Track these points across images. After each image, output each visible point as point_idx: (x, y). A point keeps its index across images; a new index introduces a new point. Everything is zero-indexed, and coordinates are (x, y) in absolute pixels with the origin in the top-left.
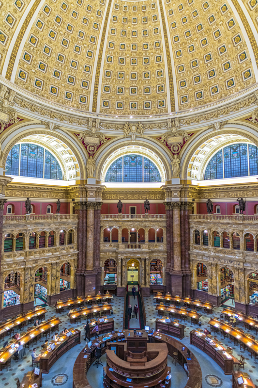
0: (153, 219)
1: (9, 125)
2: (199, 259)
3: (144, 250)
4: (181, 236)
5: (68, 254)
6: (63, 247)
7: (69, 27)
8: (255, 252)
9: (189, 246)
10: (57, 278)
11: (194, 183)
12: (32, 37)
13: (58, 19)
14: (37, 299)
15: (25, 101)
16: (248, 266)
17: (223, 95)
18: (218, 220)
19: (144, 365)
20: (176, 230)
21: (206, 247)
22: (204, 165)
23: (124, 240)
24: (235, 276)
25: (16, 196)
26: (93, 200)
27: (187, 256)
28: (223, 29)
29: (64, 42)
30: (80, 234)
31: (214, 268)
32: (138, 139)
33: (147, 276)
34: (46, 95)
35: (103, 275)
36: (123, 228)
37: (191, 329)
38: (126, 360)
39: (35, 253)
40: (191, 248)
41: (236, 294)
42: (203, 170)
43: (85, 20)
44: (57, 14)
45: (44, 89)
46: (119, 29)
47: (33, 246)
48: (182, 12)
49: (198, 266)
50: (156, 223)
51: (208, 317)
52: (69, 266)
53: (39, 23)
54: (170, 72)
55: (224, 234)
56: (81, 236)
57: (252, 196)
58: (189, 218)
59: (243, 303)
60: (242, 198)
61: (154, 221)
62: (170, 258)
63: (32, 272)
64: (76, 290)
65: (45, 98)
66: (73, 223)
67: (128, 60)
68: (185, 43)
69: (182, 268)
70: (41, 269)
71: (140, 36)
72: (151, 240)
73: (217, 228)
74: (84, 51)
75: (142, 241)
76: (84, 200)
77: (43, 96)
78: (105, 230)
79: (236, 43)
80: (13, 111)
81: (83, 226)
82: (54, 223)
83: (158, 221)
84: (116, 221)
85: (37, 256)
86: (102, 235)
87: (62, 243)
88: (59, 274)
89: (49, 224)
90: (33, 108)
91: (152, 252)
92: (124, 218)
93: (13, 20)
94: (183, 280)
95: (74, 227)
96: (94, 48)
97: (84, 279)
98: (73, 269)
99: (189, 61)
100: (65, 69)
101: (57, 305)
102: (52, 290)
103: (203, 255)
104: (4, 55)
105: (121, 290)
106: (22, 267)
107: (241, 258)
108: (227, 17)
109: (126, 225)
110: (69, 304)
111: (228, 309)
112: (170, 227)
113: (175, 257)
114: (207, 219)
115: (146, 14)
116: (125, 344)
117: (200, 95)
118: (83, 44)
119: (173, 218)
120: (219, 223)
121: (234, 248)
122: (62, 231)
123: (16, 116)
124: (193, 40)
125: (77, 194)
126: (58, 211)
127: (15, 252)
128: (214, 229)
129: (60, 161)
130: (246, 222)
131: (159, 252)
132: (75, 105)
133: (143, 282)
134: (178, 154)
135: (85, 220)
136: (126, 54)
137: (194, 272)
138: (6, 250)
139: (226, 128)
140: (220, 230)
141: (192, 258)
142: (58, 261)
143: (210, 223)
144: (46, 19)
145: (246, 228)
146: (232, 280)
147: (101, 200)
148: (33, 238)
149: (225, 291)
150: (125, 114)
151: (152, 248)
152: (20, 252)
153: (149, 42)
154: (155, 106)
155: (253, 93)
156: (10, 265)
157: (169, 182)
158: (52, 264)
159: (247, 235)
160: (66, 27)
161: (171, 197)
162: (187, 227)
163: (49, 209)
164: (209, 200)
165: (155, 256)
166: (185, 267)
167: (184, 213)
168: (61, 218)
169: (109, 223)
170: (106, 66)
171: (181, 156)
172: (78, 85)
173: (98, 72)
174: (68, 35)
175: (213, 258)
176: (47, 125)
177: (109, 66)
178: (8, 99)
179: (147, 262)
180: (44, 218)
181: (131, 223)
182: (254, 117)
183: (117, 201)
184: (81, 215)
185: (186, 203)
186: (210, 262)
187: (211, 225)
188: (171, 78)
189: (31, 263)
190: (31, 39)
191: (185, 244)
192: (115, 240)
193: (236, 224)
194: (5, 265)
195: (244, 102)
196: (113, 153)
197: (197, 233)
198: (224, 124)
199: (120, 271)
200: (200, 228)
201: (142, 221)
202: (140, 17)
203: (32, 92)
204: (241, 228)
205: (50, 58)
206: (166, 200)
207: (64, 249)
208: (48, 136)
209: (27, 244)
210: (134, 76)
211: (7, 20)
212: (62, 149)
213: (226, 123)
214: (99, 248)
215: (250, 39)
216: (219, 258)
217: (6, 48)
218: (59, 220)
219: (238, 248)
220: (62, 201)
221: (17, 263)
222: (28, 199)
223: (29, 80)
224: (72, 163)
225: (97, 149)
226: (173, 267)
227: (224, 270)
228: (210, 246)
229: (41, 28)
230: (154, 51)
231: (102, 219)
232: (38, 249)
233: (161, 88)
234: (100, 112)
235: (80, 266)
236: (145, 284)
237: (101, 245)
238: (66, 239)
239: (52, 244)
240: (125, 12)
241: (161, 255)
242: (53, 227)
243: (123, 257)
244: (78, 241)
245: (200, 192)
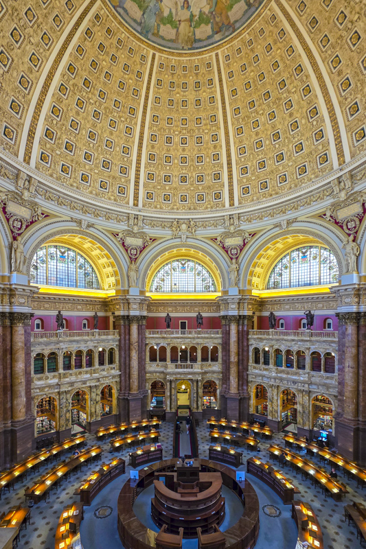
0: (207, 335)
1: (32, 223)
2: (259, 380)
3: (196, 370)
4: (239, 355)
5: (109, 375)
6: (102, 367)
7: (102, 94)
8: (322, 372)
9: (248, 366)
10: (97, 403)
11: (255, 293)
12: (54, 106)
13: (86, 83)
14: (75, 426)
15: (50, 192)
16: (313, 388)
17: (293, 186)
18: (282, 337)
19: (196, 496)
20: (233, 348)
21: (266, 367)
22: (267, 272)
23: (174, 360)
24: (299, 399)
25: (46, 309)
26: (137, 313)
27: (246, 377)
28: (296, 97)
29: (96, 114)
30: (123, 353)
31: (276, 390)
32: (189, 240)
33: (200, 400)
34: (75, 184)
35: (150, 398)
36: (172, 345)
37: (249, 457)
38: (176, 492)
39: (71, 375)
40: (249, 368)
41: (299, 419)
42: (265, 277)
43: (122, 84)
44: (85, 75)
45: (73, 176)
46: (165, 97)
47: (67, 367)
48: (244, 74)
49: (257, 388)
50: (211, 339)
51: (268, 444)
52: (110, 389)
53: (62, 88)
54: (229, 156)
55: (288, 352)
56: (123, 355)
57: (321, 309)
58: (248, 334)
59: (306, 428)
60: (310, 312)
61: (207, 338)
62: (225, 379)
63: (68, 396)
64: (119, 415)
65: (75, 188)
66: (113, 340)
67: (177, 139)
68: (248, 117)
69: (238, 390)
70: (78, 392)
71: (191, 107)
72: (204, 359)
73: (280, 346)
74: (122, 126)
75: (194, 360)
76: (126, 313)
77: (72, 185)
78: (152, 348)
79: (312, 118)
80: (36, 204)
81: (125, 344)
82: (91, 340)
83: (212, 338)
84: (163, 338)
85: (73, 378)
86: (148, 354)
87: (101, 363)
88: (99, 398)
89: (86, 341)
90: (60, 200)
91: (206, 373)
92: (173, 333)
93: (28, 82)
94: (240, 403)
95: (114, 345)
96: (133, 122)
97: (128, 403)
98: (114, 392)
99: (252, 140)
100: (98, 150)
101: (98, 431)
102: (91, 415)
103: (263, 376)
104: (19, 131)
105: (170, 415)
106: (56, 390)
107: (306, 379)
108: (302, 81)
109: (176, 343)
110: (112, 431)
111: (290, 435)
112: (226, 344)
113: (231, 378)
114: (268, 335)
115: (200, 77)
116: (175, 474)
117: (264, 186)
118: (120, 117)
119: (229, 334)
120: (283, 340)
121: (299, 367)
122: (101, 349)
123: (39, 212)
124: (258, 113)
125: (118, 307)
126: (95, 327)
127: (47, 374)
128: (276, 347)
129: (96, 267)
130: (314, 338)
131: (214, 372)
132: (112, 198)
133: (195, 406)
134: (237, 258)
135: (127, 337)
136: (174, 131)
137: (253, 395)
138: (36, 372)
139: (295, 226)
140: (283, 348)
141: (250, 379)
142: (97, 384)
143: (272, 339)
144: (71, 83)
145: (313, 345)
146: (295, 403)
147: (145, 313)
148: (68, 356)
149: (287, 416)
150: (173, 209)
151: (205, 369)
152: (53, 374)
153: (203, 115)
154: (210, 198)
155: (330, 183)
156: (41, 389)
157: (225, 292)
158: (90, 387)
159: (314, 353)
160: (97, 93)
161: (227, 309)
162: (245, 344)
163: (85, 324)
164: (272, 313)
165: (209, 377)
166: (243, 389)
167: (242, 328)
168: (99, 335)
169: (155, 339)
170: (150, 147)
171: (240, 261)
172: (115, 171)
173: (139, 155)
174: (100, 105)
175: (275, 379)
176: (79, 222)
177: (153, 147)
178: (28, 190)
179: (200, 384)
180: (79, 335)
181: (181, 339)
182: (328, 214)
183: (164, 315)
184: (123, 331)
185: (244, 317)
186: (271, 383)
187: (273, 342)
188: (229, 163)
189: (67, 386)
190: (54, 110)
191: (242, 364)
192: (163, 359)
193: (302, 341)
194: (36, 388)
195: (318, 195)
196: (159, 257)
197: (257, 351)
198: (293, 222)
199: (169, 394)
200: (261, 346)
201: (194, 338)
202: (191, 80)
203: (57, 180)
204: (308, 345)
205: (79, 136)
206: (222, 313)
207: (104, 370)
208: (80, 236)
209: (61, 364)
210: (184, 160)
211: (20, 82)
212: (98, 252)
213: (295, 220)
214: (145, 368)
215: (329, 113)
216: (281, 379)
217: (22, 121)
218: (97, 337)
219: (304, 367)
220: (100, 314)
221: (50, 386)
222: (59, 312)
223: (53, 164)
224: (110, 269)
225: (141, 252)
226: (229, 389)
227: (286, 392)
228: (271, 366)
229: (65, 95)
230: (209, 127)
231: (147, 335)
232: (74, 371)
233: (217, 176)
234: (143, 206)
235: (123, 389)
236: (197, 408)
237: (147, 365)
238: (106, 358)
239: (90, 364)
240: (173, 74)
241: (215, 375)
242: (91, 345)
243: (172, 378)
244: (120, 361)
245: (261, 303)
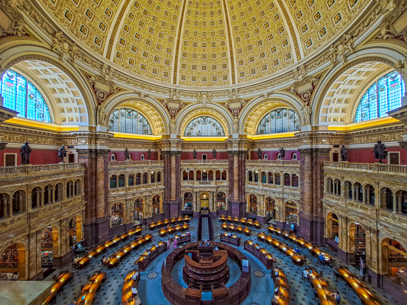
0: (219, 163)
1: (110, 94)
2: (252, 191)
3: (212, 185)
4: (239, 176)
5: (157, 189)
6: (153, 184)
7: (154, 19)
8: (291, 186)
9: (245, 182)
10: (150, 206)
11: (249, 137)
12: (126, 26)
13: (145, 12)
14: (136, 221)
15: (122, 76)
16: (285, 196)
17: (271, 72)
18: (265, 164)
19: (212, 265)
20: (236, 171)
21: (256, 183)
22: (256, 124)
23: (198, 179)
24: (277, 203)
25: (118, 147)
26: (175, 149)
27: (243, 190)
28: (271, 21)
29: (151, 30)
30: (166, 175)
31: (262, 198)
32: (207, 104)
33: (215, 204)
34: (137, 71)
35: (183, 203)
36: (197, 170)
37: (245, 240)
38: (198, 262)
39: (133, 188)
40: (246, 184)
41: (277, 216)
42: (255, 127)
43: (166, 13)
44: (144, 8)
45: (136, 66)
46: (192, 20)
47: (131, 184)
48: (240, 7)
49: (251, 197)
50: (221, 166)
51: (257, 231)
52: (159, 197)
53: (131, 15)
54: (232, 54)
55: (270, 174)
56: (166, 176)
57: (290, 147)
58: (245, 163)
59: (281, 221)
60: (283, 148)
61: (219, 165)
62: (231, 191)
63: (132, 202)
64: (164, 214)
65: (137, 73)
66: (160, 167)
67: (200, 44)
68: (243, 32)
69: (239, 198)
70: (138, 199)
71: (208, 25)
72: (218, 178)
73: (264, 170)
74: (166, 37)
75: (211, 179)
76: (168, 150)
77: (135, 72)
78: (184, 172)
79: (280, 33)
80: (113, 83)
81: (168, 169)
82: (147, 167)
83: (222, 165)
84: (192, 165)
85: (135, 191)
86: (182, 175)
87: (153, 181)
88: (151, 203)
89: (143, 167)
90: (128, 80)
91: (218, 187)
92: (198, 162)
93: (111, 12)
94: (240, 206)
95: (161, 169)
96: (173, 34)
97: (170, 206)
98: (161, 199)
99: (246, 45)
100: (151, 50)
101: (151, 224)
102: (146, 215)
103: (254, 189)
104: (104, 40)
105: (196, 214)
106: (124, 198)
107: (281, 190)
108: (274, 12)
109: (199, 168)
110: (159, 224)
111: (272, 226)
112: (231, 169)
113: (235, 190)
114: (257, 163)
115: (213, 9)
116: (198, 251)
117: (254, 72)
118: (165, 31)
119: (233, 162)
120: (266, 166)
121: (276, 184)
122: (152, 173)
123: (115, 88)
124: (248, 30)
125: (163, 146)
126: (149, 158)
127: (118, 188)
128: (262, 171)
129: (150, 121)
130: (285, 165)
131: (223, 187)
132: (160, 79)
134: (237, 115)
135: (169, 165)
136: (198, 40)
137: (248, 201)
138: (111, 187)
139: (273, 96)
140: (267, 171)
141: (246, 191)
142: (150, 194)
143: (260, 166)
144: (136, 12)
145: (285, 169)
146: (274, 206)
147: (180, 150)
148: (131, 177)
149: (270, 214)
150: (198, 85)
151: (218, 184)
152: (122, 188)
153: (215, 30)
154: (220, 79)
155: (292, 70)
156: (115, 198)
157: (231, 136)
158: (145, 196)
159: (286, 174)
160: (152, 18)
161: (232, 147)
162: (243, 169)
163: (143, 157)
164: (259, 149)
165: (220, 190)
166: (242, 197)
167: (241, 159)
168: (151, 163)
169: (187, 166)
170: (183, 48)
172: (162, 62)
173: (177, 53)
174: (153, 25)
175: (262, 190)
176: (140, 94)
177: (185, 49)
178: (109, 74)
179: (215, 194)
180: (139, 163)
181: (203, 167)
182: (292, 89)
183: (193, 151)
184: (166, 161)
185: (242, 152)
186: (259, 193)
187: (260, 168)
188: (232, 58)
189: (131, 195)
190: (126, 28)
191: (241, 181)
192: (192, 179)
193: (278, 166)
194: (111, 197)
195: (286, 77)
196: (189, 115)
197: (250, 173)
198: (271, 94)
199: (195, 201)
200: (252, 170)
201: (211, 165)
202: (208, 11)
203: (127, 68)
204: (282, 169)
205: (140, 42)
206: (229, 150)
207: (154, 185)
208: (140, 102)
209: (127, 182)
210: (204, 56)
211: (106, 12)
212: (151, 112)
214: (180, 184)
216: (266, 191)
217: (106, 34)
218: (150, 164)
219: (279, 183)
220: (152, 150)
221: (120, 196)
222: (126, 149)
223: (124, 59)
224: (159, 123)
225: (178, 112)
226: (233, 197)
227: (269, 199)
228: (259, 182)
229: (132, 19)
230: (219, 37)
231: (182, 163)
232: (135, 186)
233: (225, 66)
234: (179, 84)
235: (166, 197)
236: (213, 209)
237: (182, 182)
238: (156, 178)
239: (145, 182)
240: (197, 7)
241: (224, 189)
242: (146, 170)
243: (197, 191)
244: (164, 180)
245: (253, 143)
